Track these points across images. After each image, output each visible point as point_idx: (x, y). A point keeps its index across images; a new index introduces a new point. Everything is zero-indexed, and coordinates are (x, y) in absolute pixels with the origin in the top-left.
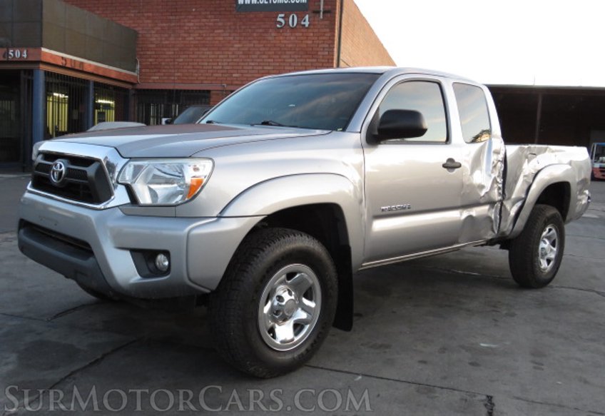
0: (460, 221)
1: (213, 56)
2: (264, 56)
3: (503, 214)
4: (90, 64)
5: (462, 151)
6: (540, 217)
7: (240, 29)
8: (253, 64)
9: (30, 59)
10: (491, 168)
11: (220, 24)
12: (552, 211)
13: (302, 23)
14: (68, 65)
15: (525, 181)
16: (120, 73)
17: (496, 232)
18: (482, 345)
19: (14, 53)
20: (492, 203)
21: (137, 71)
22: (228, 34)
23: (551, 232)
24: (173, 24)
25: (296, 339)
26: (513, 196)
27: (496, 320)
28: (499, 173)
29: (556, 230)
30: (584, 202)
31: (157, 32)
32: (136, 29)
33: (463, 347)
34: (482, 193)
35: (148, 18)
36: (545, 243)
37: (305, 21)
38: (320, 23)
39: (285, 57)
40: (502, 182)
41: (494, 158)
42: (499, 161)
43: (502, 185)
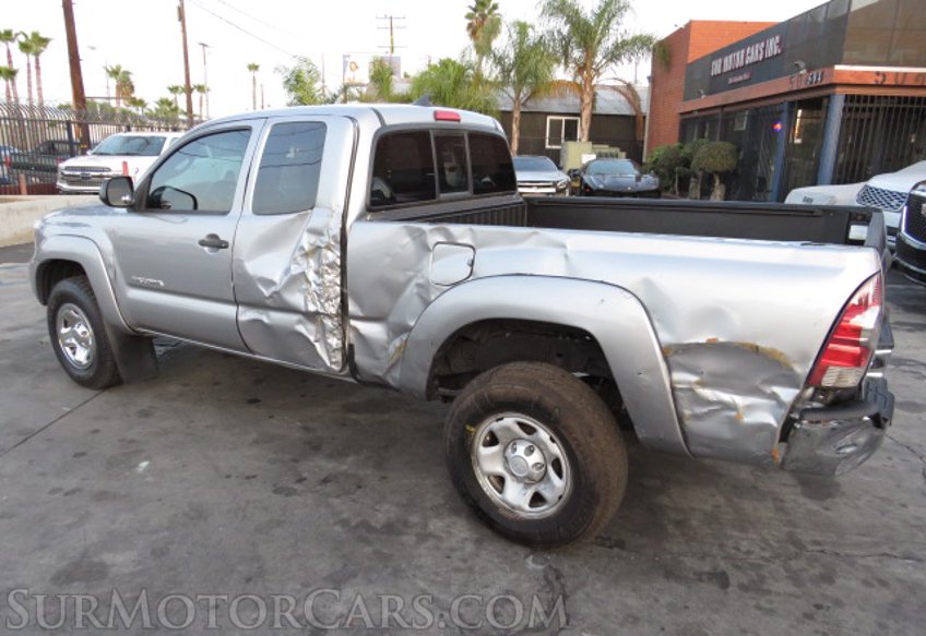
9: (823, 83)
15: (418, 295)
19: (812, 77)
26: (392, 318)
28: (319, 267)
34: (268, 292)
40: (336, 284)
41: (307, 241)
42: (319, 248)
43: (338, 289)
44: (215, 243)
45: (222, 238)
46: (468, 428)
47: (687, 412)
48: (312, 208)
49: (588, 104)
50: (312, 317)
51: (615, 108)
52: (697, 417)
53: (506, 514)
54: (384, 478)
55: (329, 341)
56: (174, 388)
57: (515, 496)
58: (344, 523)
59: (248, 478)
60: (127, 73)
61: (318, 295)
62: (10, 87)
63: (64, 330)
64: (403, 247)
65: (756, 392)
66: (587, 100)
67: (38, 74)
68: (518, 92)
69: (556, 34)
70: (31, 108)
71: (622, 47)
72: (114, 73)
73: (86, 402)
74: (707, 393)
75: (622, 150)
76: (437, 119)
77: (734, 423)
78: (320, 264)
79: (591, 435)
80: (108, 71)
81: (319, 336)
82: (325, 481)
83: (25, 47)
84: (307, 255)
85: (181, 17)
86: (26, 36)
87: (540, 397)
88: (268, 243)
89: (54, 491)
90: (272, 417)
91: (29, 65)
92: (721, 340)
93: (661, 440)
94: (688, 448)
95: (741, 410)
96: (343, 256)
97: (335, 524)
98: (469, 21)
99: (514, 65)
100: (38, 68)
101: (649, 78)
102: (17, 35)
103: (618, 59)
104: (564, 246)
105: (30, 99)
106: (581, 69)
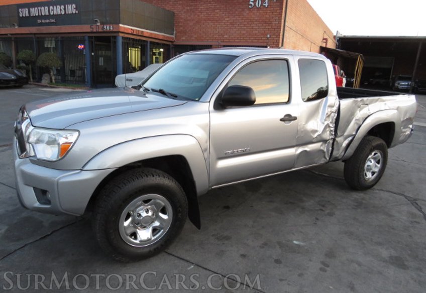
0: (295, 155)
1: (214, 26)
2: (241, 25)
3: (335, 147)
4: (147, 32)
5: (299, 108)
6: (367, 146)
7: (229, 9)
8: (235, 30)
9: (114, 31)
10: (325, 117)
11: (218, 7)
12: (379, 141)
13: (264, 5)
14: (135, 33)
15: (356, 123)
16: (164, 36)
17: (328, 159)
18: (295, 242)
19: (106, 27)
20: (325, 141)
21: (174, 35)
22: (222, 13)
23: (377, 155)
24: (193, 8)
25: (153, 238)
26: (346, 134)
27: (317, 219)
28: (332, 120)
29: (381, 154)
30: (408, 132)
31: (185, 13)
32: (174, 11)
33: (279, 243)
34: (315, 135)
35: (180, 4)
36: (371, 162)
37: (265, 3)
38: (275, 4)
39: (253, 25)
41: (328, 111)
42: (333, 112)
43: (334, 128)
45: (293, 115)
64: (353, 107)
84: (328, 116)
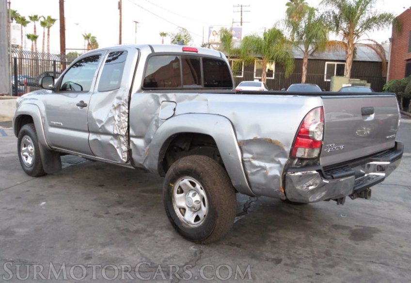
0: (88, 140)
10: (111, 109)
15: (155, 125)
26: (146, 136)
40: (126, 121)
41: (116, 102)
42: (120, 105)
43: (127, 124)
44: (83, 105)
45: (85, 102)
46: (171, 184)
47: (249, 172)
48: (119, 88)
49: (350, 55)
50: (116, 136)
51: (370, 58)
52: (253, 174)
53: (185, 225)
54: (144, 215)
55: (122, 147)
56: (68, 179)
57: (189, 218)
58: (118, 228)
59: (85, 211)
60: (94, 37)
61: (119, 126)
62: (34, 44)
63: (24, 149)
64: (151, 104)
65: (273, 161)
66: (350, 52)
67: (48, 37)
68: (307, 48)
69: (331, 13)
70: (43, 54)
71: (372, 21)
72: (87, 37)
73: (28, 181)
74: (256, 163)
75: (368, 82)
76: (184, 51)
77: (265, 175)
78: (120, 112)
79: (214, 184)
80: (84, 36)
81: (118, 146)
82: (118, 214)
83: (43, 24)
84: (115, 109)
85: (120, 8)
86: (44, 18)
87: (196, 168)
88: (102, 104)
89: (4, 208)
90: (106, 192)
91: (44, 33)
92: (259, 137)
93: (240, 186)
94: (251, 189)
95: (268, 170)
96: (129, 109)
97: (114, 228)
98: (287, 7)
99: (304, 32)
100: (48, 35)
101: (390, 39)
102: (40, 17)
103: (370, 28)
104: (207, 100)
105: (43, 50)
106: (346, 35)
